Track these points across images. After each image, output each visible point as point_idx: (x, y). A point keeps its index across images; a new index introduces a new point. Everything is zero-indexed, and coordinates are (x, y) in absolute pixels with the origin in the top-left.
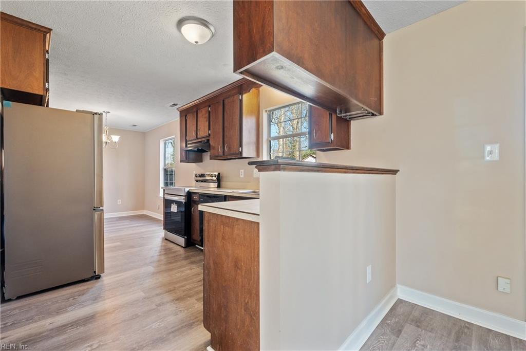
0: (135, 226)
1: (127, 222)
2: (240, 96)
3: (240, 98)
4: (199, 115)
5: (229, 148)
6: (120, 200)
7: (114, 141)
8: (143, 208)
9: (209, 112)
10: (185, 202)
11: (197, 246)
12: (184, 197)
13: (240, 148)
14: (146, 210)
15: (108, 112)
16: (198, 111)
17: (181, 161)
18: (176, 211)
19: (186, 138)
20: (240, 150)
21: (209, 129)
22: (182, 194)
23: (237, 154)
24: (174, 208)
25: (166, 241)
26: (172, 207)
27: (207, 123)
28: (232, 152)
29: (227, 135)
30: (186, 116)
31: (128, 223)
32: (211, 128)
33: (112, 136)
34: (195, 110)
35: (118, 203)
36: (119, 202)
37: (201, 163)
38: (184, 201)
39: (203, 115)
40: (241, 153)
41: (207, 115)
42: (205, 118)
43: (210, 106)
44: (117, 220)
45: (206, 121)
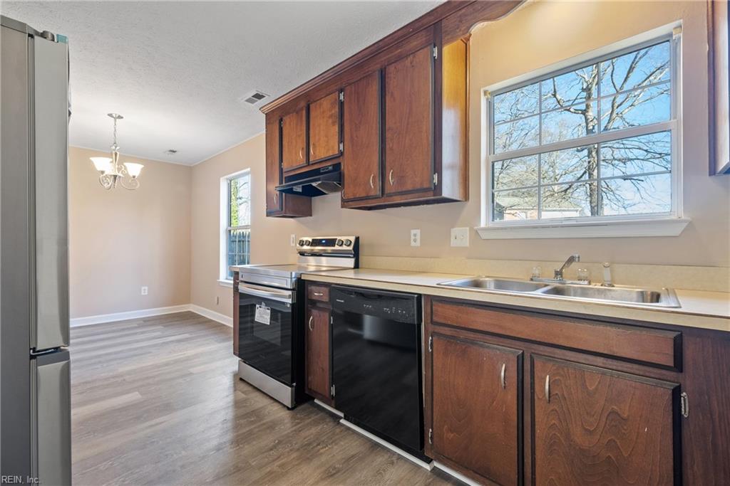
0: (172, 342)
1: (157, 331)
2: (436, 50)
3: (436, 54)
4: (312, 114)
5: (400, 179)
6: (146, 288)
7: (131, 174)
8: (188, 300)
9: (342, 104)
10: (292, 305)
11: (316, 401)
12: (290, 293)
13: (436, 176)
14: (193, 303)
15: (120, 117)
16: (312, 106)
17: (269, 214)
18: (269, 324)
19: (280, 165)
20: (436, 181)
21: (341, 140)
22: (285, 286)
23: (426, 190)
24: (263, 316)
25: (242, 385)
26: (257, 311)
27: (336, 128)
28: (409, 187)
29: (391, 149)
30: (281, 120)
31: (158, 333)
32: (347, 136)
33: (125, 164)
34: (303, 104)
35: (143, 294)
36: (145, 291)
37: (308, 218)
38: (290, 301)
39: (323, 112)
40: (438, 188)
41: (336, 110)
42: (331, 116)
43: (341, 91)
44: (139, 327)
45: (333, 123)
